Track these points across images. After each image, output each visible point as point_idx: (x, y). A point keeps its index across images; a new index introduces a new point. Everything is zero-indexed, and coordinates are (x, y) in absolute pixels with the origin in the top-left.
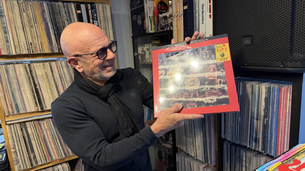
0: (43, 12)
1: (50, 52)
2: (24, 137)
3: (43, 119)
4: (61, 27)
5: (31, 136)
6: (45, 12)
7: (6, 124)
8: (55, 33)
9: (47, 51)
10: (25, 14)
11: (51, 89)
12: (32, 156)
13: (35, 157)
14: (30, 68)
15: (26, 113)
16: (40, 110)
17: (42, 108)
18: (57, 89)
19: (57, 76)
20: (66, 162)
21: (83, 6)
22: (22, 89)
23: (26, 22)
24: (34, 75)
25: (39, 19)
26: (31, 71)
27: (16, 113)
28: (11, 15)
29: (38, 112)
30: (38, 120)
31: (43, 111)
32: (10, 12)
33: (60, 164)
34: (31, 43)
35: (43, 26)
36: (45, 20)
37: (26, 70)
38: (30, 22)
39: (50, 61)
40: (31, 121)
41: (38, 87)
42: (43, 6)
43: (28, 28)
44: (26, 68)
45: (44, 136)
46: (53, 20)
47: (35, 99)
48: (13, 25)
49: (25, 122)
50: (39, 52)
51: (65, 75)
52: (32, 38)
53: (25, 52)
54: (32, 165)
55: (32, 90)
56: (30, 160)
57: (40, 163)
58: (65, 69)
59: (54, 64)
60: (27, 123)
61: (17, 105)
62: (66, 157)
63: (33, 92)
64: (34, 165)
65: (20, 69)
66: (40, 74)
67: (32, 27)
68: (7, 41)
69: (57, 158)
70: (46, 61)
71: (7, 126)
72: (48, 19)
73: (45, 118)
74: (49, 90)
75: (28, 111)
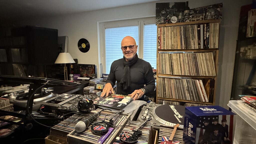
0: (181, 30)
1: (181, 49)
2: (163, 84)
3: (172, 79)
4: (188, 37)
5: (166, 84)
6: (181, 31)
7: (158, 77)
8: (184, 40)
9: (179, 48)
10: (173, 33)
11: (178, 66)
12: (165, 93)
13: (166, 94)
14: (171, 55)
15: (166, 74)
16: (171, 74)
17: (172, 74)
18: (181, 66)
19: (182, 60)
20: (178, 102)
21: (202, 26)
22: (166, 64)
23: (173, 36)
24: (172, 59)
25: (178, 34)
26: (171, 57)
27: (162, 73)
28: (167, 33)
29: (171, 75)
30: (170, 78)
31: (173, 75)
32: (167, 32)
33: (176, 101)
34: (173, 45)
35: (180, 37)
36: (181, 34)
37: (169, 56)
38: (174, 36)
39: (180, 53)
40: (167, 78)
41: (172, 64)
42: (181, 28)
43: (173, 38)
44: (169, 55)
45: (171, 86)
46: (184, 34)
47: (170, 69)
48: (167, 37)
49: (165, 78)
50: (176, 49)
51: (185, 60)
52: (174, 42)
53: (170, 49)
54: (164, 97)
55: (170, 65)
56: (164, 94)
57: (167, 97)
58: (186, 58)
59: (181, 54)
60: (165, 79)
61: (163, 70)
62: (179, 99)
63: (170, 66)
64: (165, 97)
65: (167, 56)
66: (174, 58)
67: (175, 38)
68: (164, 44)
69: (175, 98)
70: (178, 53)
71: (158, 78)
72: (182, 34)
73: (173, 78)
74: (177, 66)
75: (167, 74)
